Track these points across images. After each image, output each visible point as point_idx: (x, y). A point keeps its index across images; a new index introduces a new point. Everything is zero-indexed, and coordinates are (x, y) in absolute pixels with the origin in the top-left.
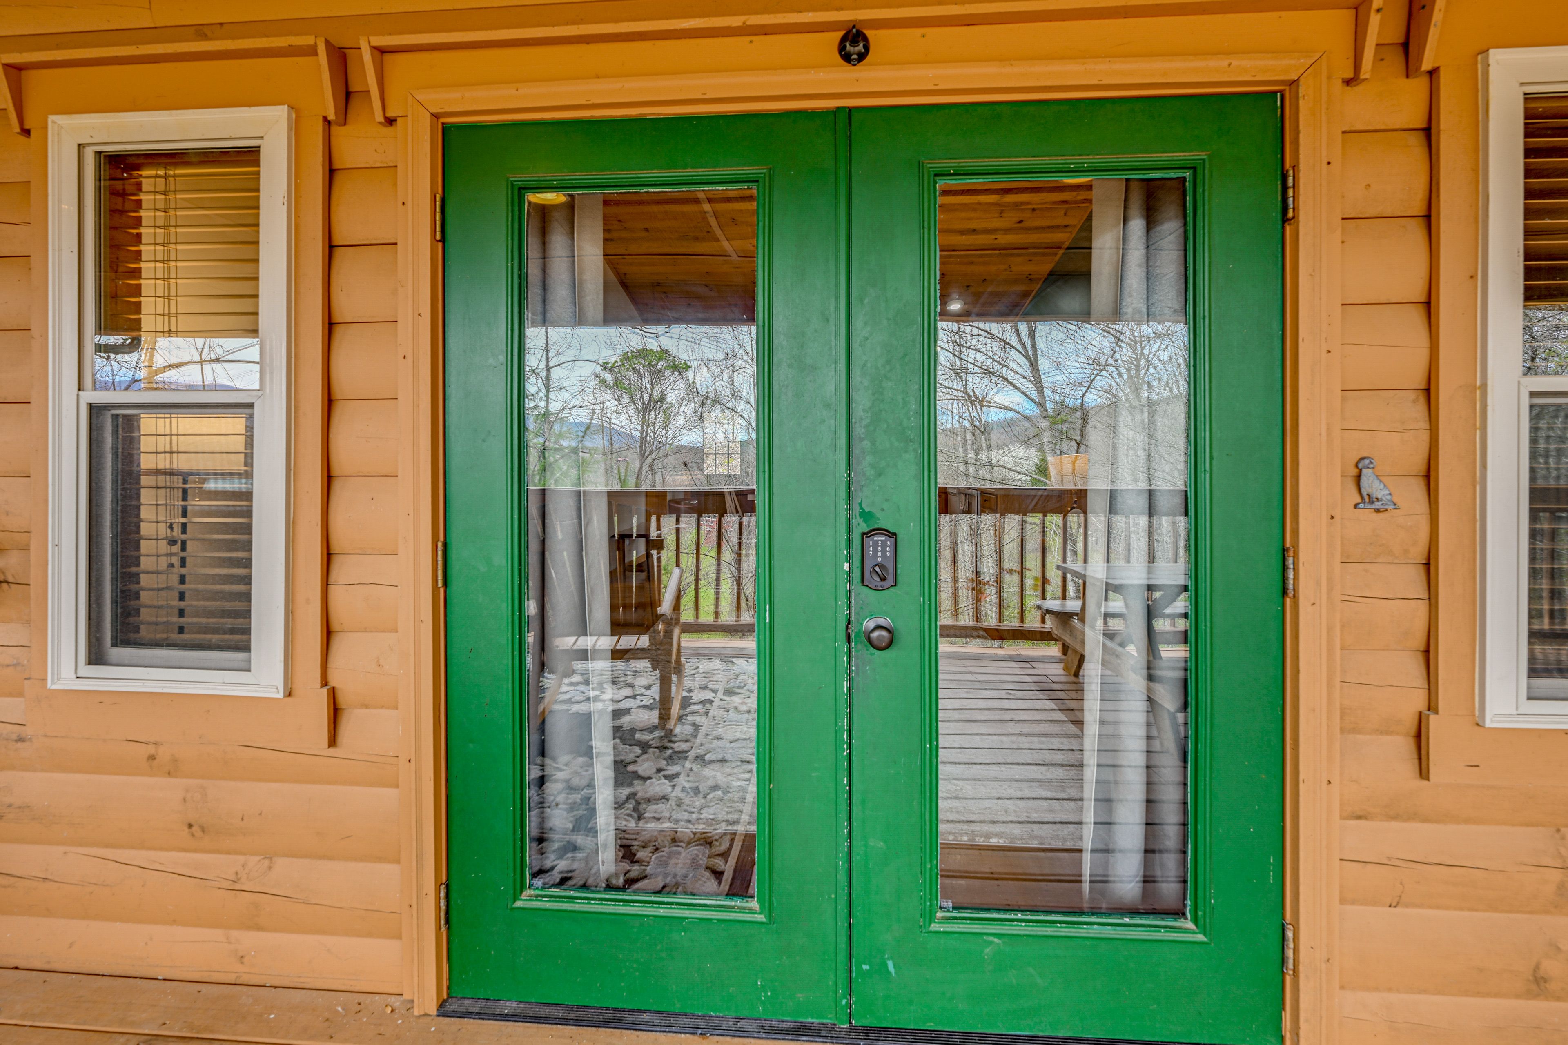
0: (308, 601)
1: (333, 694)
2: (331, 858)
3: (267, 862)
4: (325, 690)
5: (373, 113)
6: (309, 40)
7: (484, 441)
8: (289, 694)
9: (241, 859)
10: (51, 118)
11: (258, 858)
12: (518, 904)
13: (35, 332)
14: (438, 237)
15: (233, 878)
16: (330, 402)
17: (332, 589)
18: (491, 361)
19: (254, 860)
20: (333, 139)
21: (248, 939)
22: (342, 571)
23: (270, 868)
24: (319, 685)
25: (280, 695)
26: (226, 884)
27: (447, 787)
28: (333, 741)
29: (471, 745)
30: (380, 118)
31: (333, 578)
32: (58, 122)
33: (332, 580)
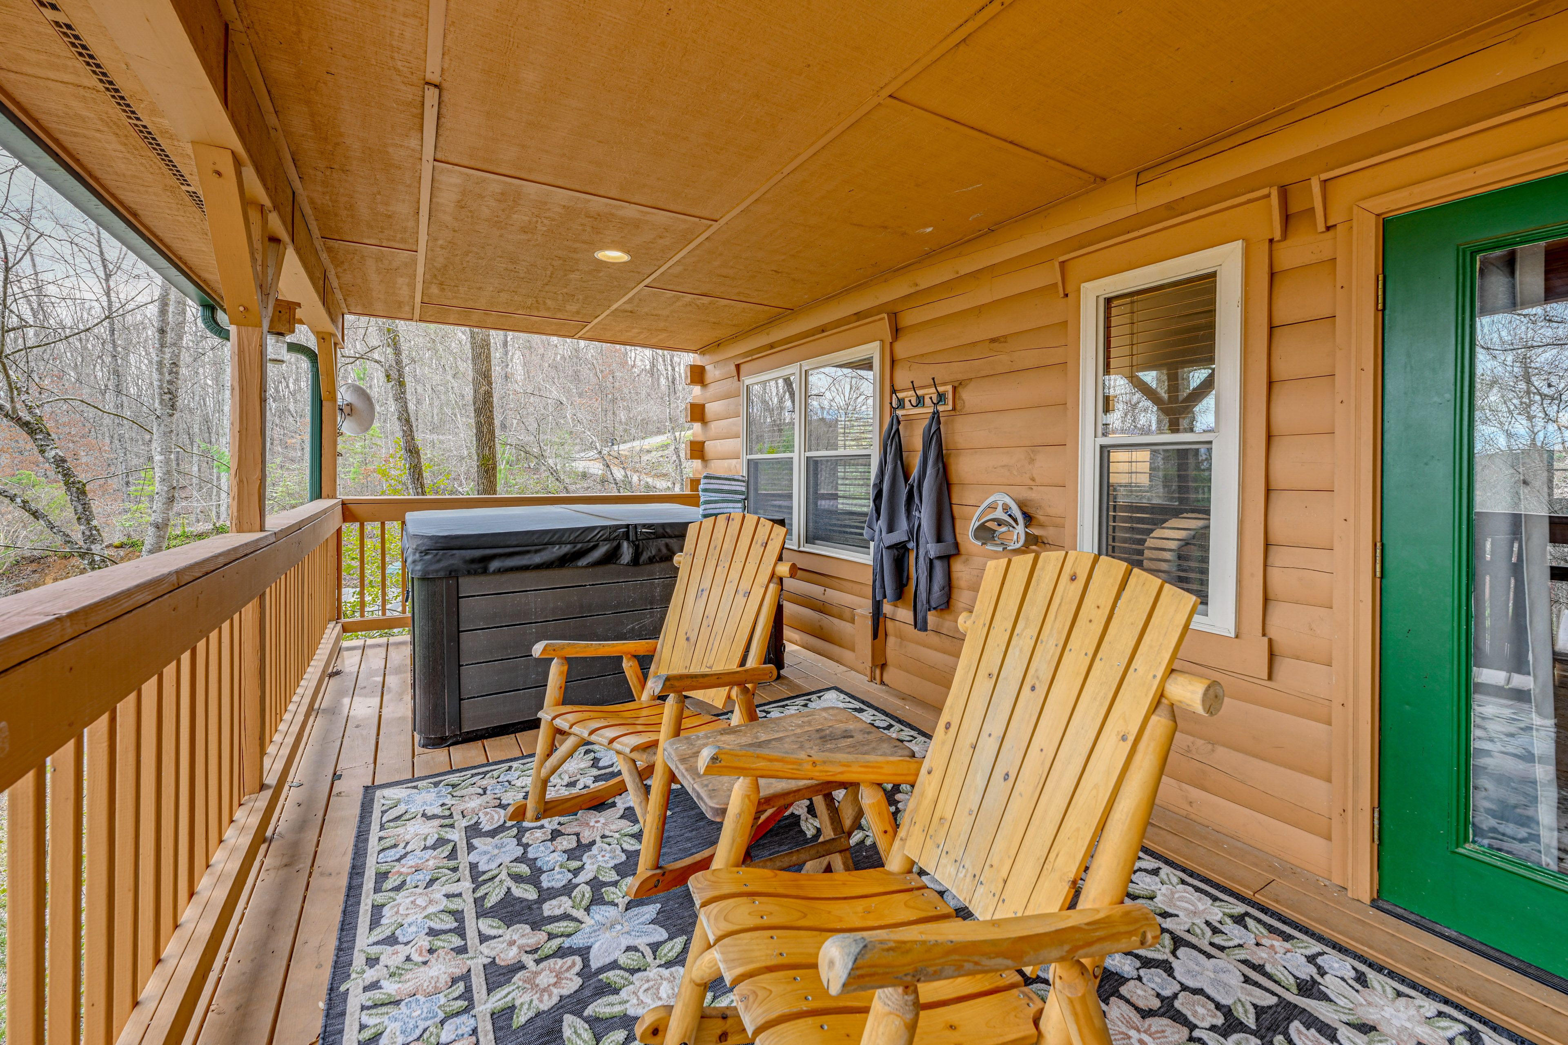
0: (1252, 575)
1: (1270, 641)
2: (1263, 759)
3: (1210, 746)
4: (1266, 639)
5: (1315, 225)
6: (1265, 191)
7: (1426, 464)
8: (1237, 637)
9: (1191, 738)
10: (1083, 285)
11: (1203, 742)
12: (1461, 850)
13: (1069, 405)
14: (1380, 307)
15: (1186, 748)
16: (1269, 437)
17: (1269, 569)
18: (1436, 399)
19: (1200, 742)
20: (1274, 253)
21: (1195, 793)
22: (1279, 557)
23: (1213, 751)
24: (1261, 635)
25: (1233, 635)
26: (1182, 751)
27: (1380, 735)
28: (1270, 677)
29: (1407, 707)
30: (1321, 227)
31: (1271, 560)
32: (1086, 287)
33: (1270, 562)
